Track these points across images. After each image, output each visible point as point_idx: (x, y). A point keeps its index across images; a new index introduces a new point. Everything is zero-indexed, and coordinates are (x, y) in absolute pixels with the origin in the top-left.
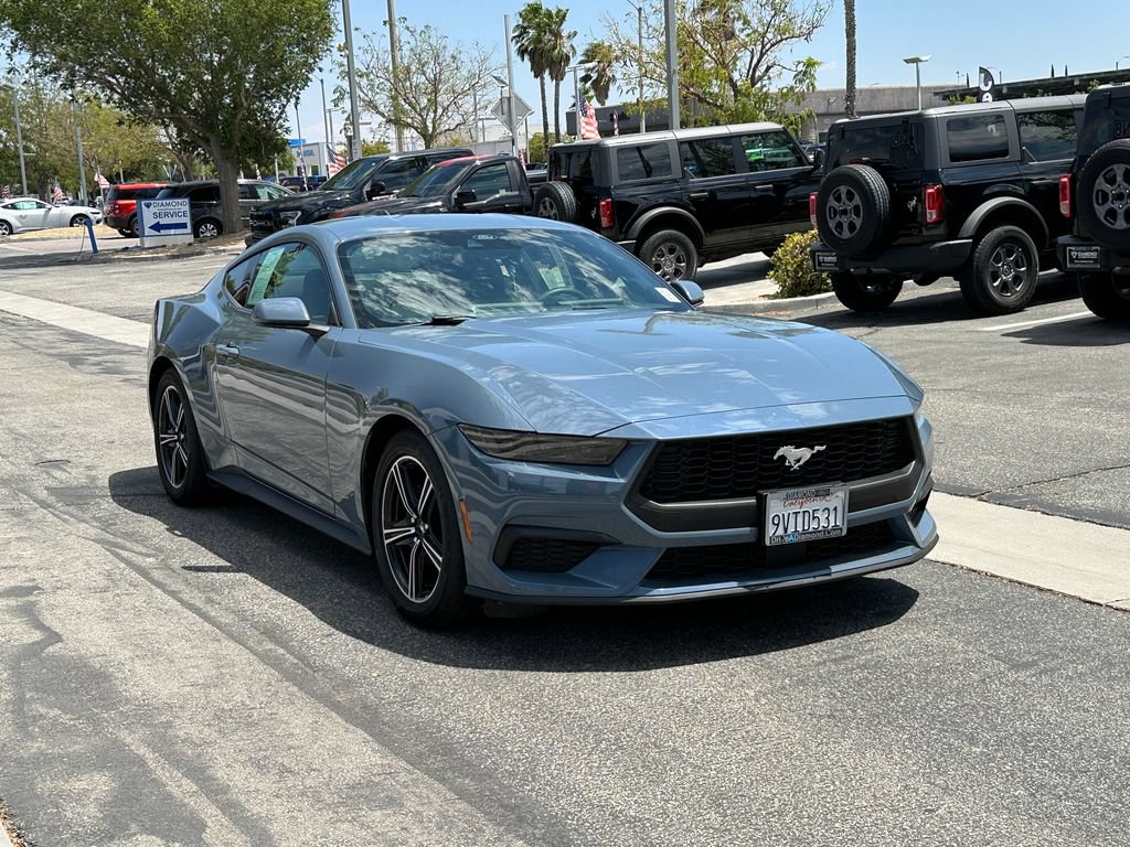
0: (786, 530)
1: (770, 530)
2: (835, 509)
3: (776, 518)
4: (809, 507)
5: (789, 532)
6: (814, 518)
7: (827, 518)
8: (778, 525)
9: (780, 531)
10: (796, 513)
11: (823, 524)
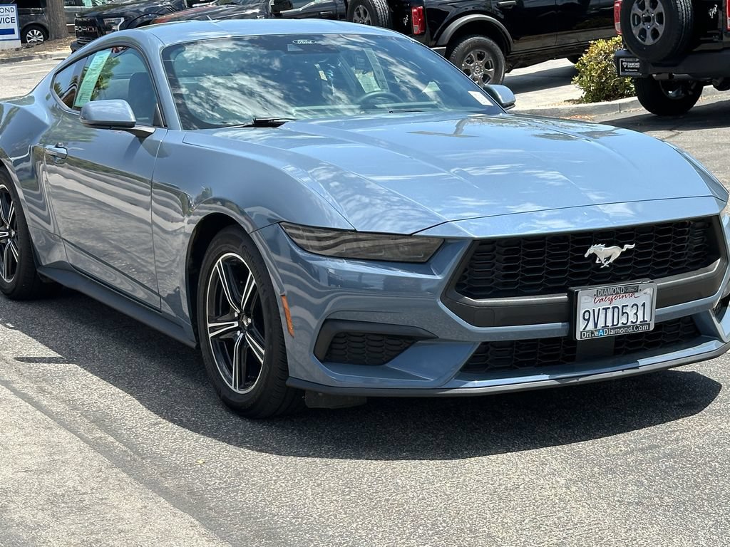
0: (596, 325)
1: (581, 325)
2: (644, 305)
3: (587, 313)
4: (618, 302)
5: (599, 326)
6: (623, 313)
7: (636, 314)
8: (588, 320)
9: (591, 326)
10: (606, 309)
11: (632, 318)
